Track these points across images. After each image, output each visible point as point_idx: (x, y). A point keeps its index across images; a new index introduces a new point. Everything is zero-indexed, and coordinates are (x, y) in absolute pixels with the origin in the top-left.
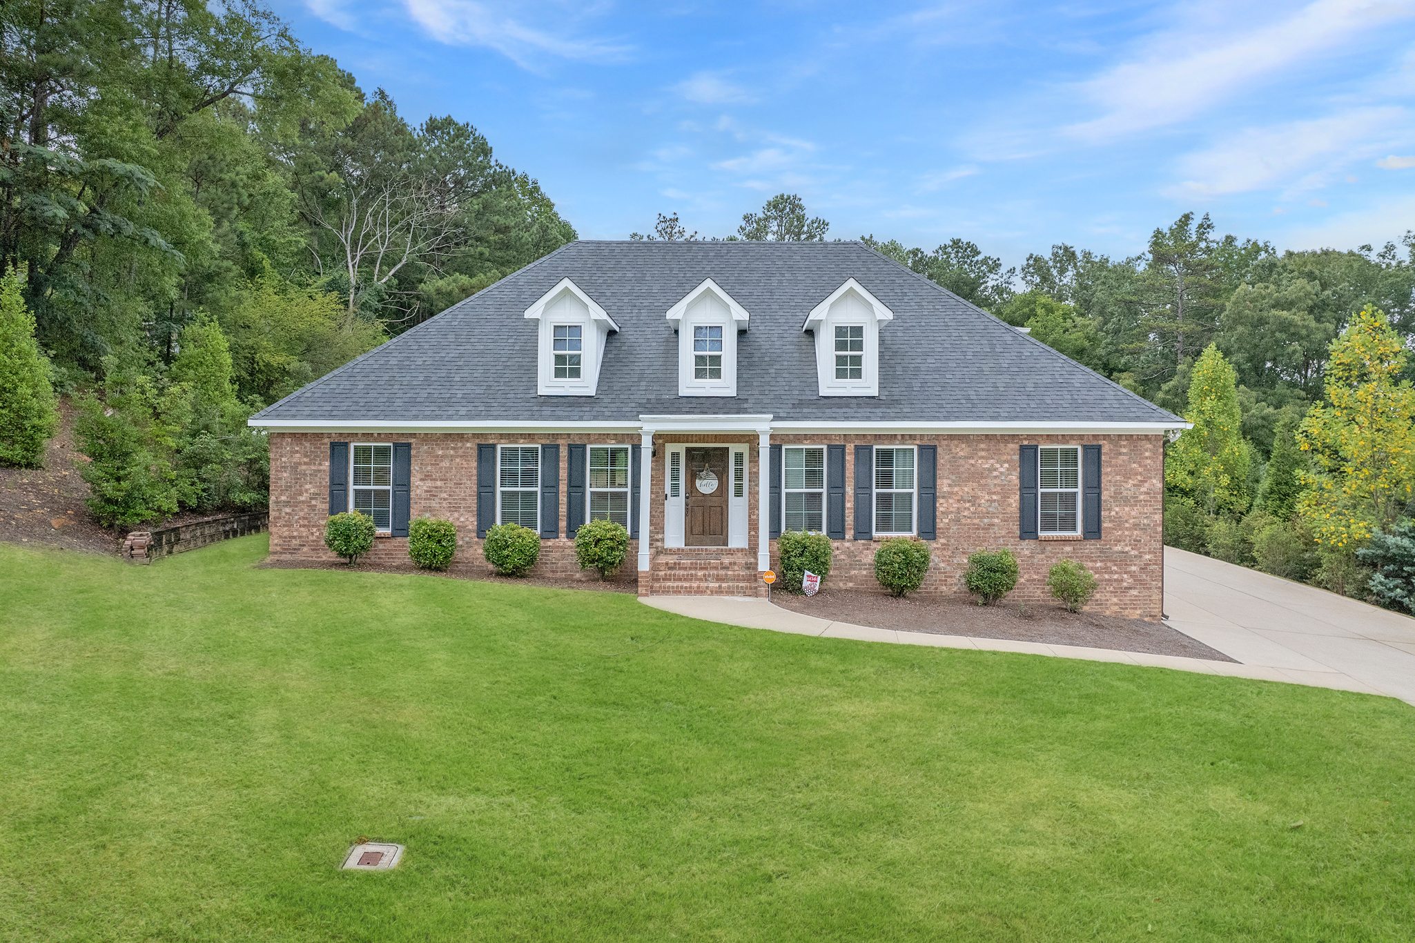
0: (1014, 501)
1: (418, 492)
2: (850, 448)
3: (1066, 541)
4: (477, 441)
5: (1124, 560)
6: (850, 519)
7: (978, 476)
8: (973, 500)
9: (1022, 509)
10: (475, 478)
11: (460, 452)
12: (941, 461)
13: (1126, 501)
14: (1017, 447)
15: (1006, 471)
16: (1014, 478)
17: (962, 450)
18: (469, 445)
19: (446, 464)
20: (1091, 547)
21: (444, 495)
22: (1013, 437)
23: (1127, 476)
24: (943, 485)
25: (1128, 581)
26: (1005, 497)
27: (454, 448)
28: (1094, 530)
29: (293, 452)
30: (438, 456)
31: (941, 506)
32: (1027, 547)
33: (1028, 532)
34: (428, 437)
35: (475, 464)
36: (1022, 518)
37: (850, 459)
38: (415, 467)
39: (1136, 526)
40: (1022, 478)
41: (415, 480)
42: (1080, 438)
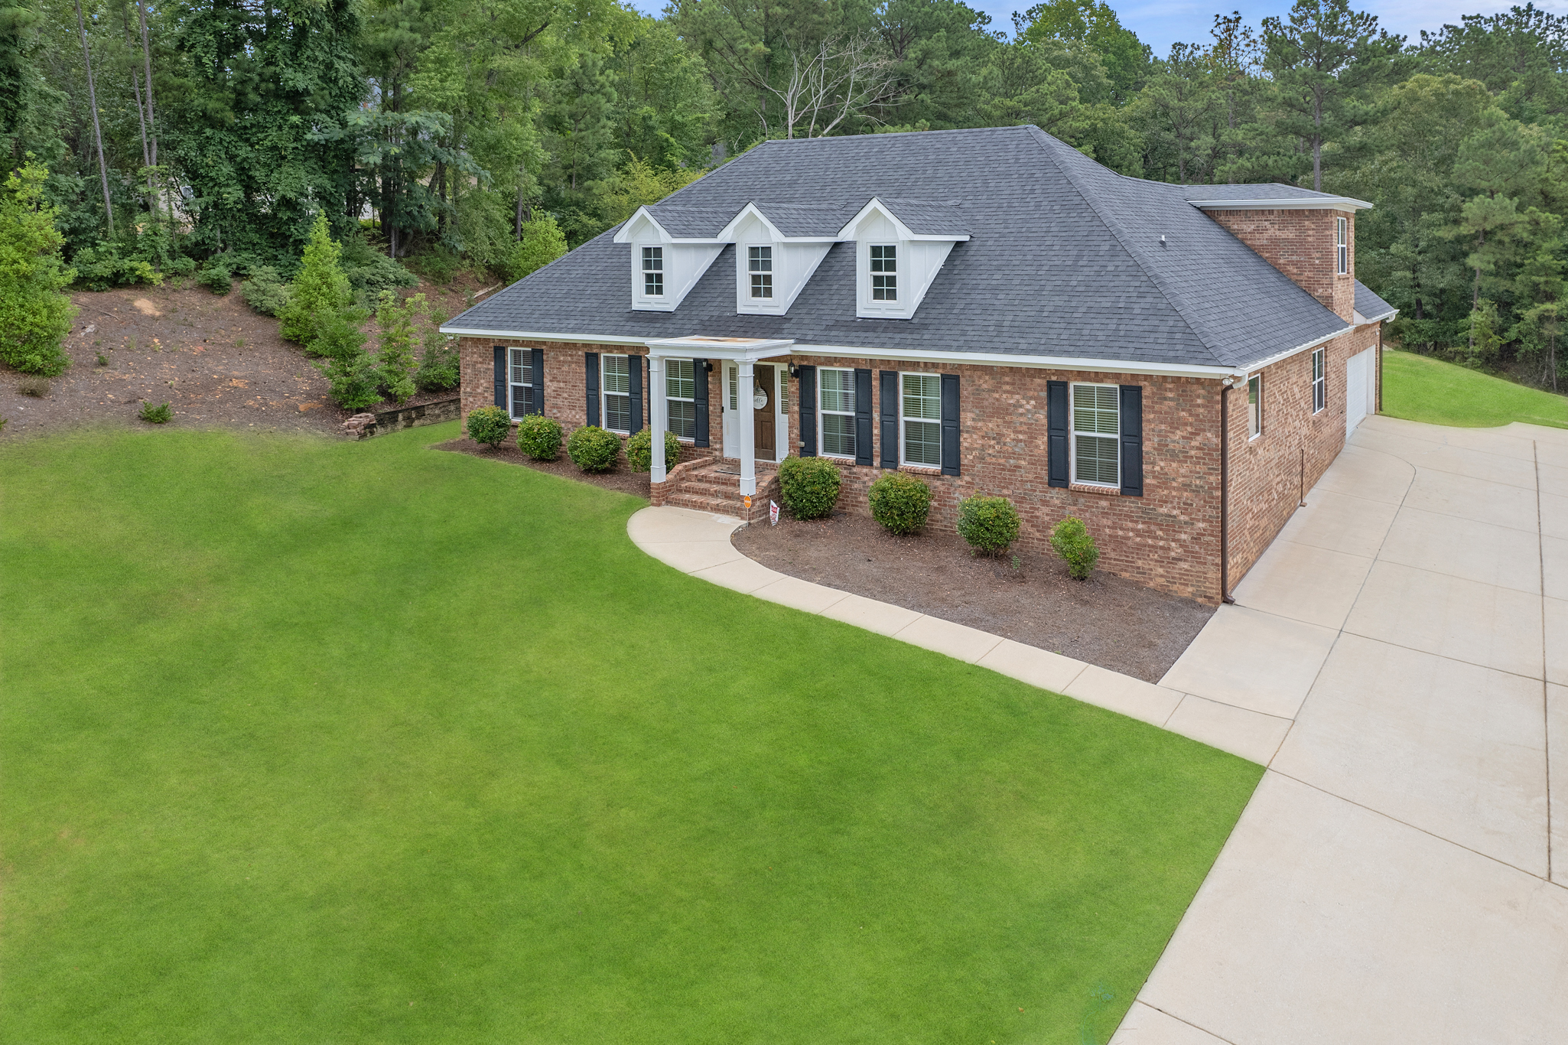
0: (1042, 442)
1: (549, 390)
2: (876, 373)
3: (1101, 495)
4: (586, 350)
5: (1171, 526)
6: (877, 447)
7: (1002, 412)
8: (999, 437)
9: (1050, 453)
10: (585, 382)
11: (575, 358)
12: (964, 393)
13: (1173, 456)
14: (1044, 382)
15: (1033, 410)
16: (1042, 417)
17: (986, 382)
18: (580, 353)
19: (565, 368)
20: (1130, 504)
21: (565, 395)
22: (1039, 372)
23: (1174, 425)
24: (967, 419)
25: (1176, 550)
26: (1032, 438)
27: (570, 355)
28: (1133, 486)
29: (473, 354)
30: (560, 361)
31: (966, 441)
32: (1056, 496)
33: (1058, 477)
34: (554, 345)
35: (584, 370)
36: (1050, 462)
37: (876, 383)
38: (546, 370)
39: (1186, 487)
40: (1050, 417)
41: (546, 381)
42: (1116, 376)
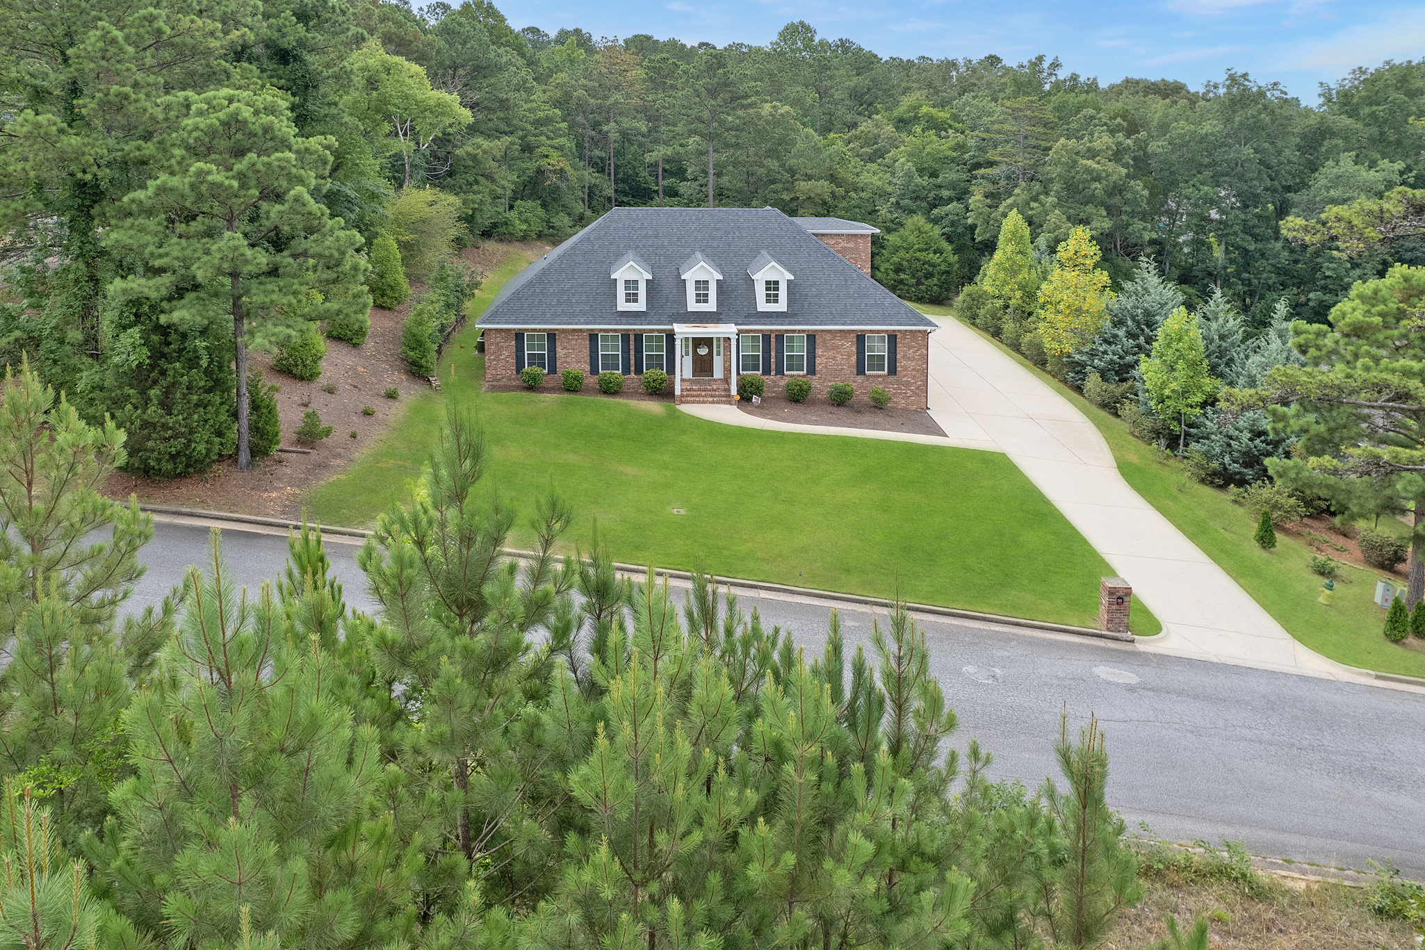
0: (854, 358)
1: (560, 354)
2: (773, 336)
3: (879, 376)
4: (587, 334)
5: (908, 384)
6: (773, 366)
7: (836, 348)
8: (834, 358)
9: (857, 362)
10: (588, 348)
11: (579, 338)
12: (817, 341)
13: (909, 359)
14: (854, 336)
15: (850, 346)
16: (854, 349)
17: (828, 337)
18: (583, 335)
19: (574, 342)
20: (891, 378)
21: (573, 356)
22: (853, 331)
23: (909, 349)
24: (819, 352)
25: (909, 393)
26: (849, 357)
27: (577, 337)
28: (893, 371)
29: (496, 337)
30: (568, 340)
31: (818, 361)
32: (860, 379)
33: (860, 371)
34: (563, 331)
35: (586, 343)
36: (857, 366)
37: (773, 340)
38: (558, 344)
39: (914, 370)
40: (857, 349)
41: (558, 349)
42: (886, 331)
